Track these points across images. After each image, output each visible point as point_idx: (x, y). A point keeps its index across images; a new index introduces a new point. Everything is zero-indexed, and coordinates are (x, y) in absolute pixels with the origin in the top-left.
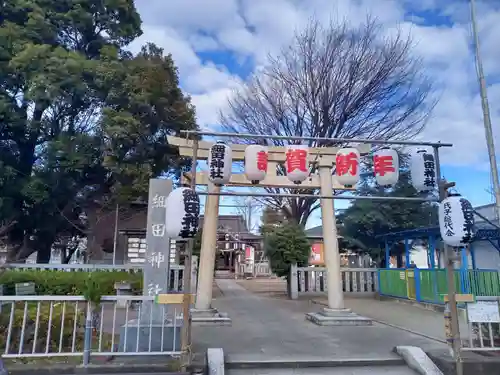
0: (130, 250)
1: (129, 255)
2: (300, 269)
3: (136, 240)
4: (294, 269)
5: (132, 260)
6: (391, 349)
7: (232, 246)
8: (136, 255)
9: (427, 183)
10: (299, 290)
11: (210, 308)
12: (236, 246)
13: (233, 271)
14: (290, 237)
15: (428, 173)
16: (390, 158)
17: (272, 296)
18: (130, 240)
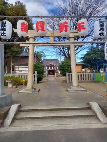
0: (16, 70)
1: (16, 71)
2: (69, 74)
3: (18, 67)
4: (67, 74)
5: (17, 73)
6: (87, 103)
7: (54, 68)
8: (18, 71)
9: (101, 34)
10: (69, 80)
11: (32, 87)
12: (55, 68)
13: (55, 75)
14: (65, 64)
15: (101, 29)
16: (83, 23)
17: (62, 82)
18: (16, 67)
